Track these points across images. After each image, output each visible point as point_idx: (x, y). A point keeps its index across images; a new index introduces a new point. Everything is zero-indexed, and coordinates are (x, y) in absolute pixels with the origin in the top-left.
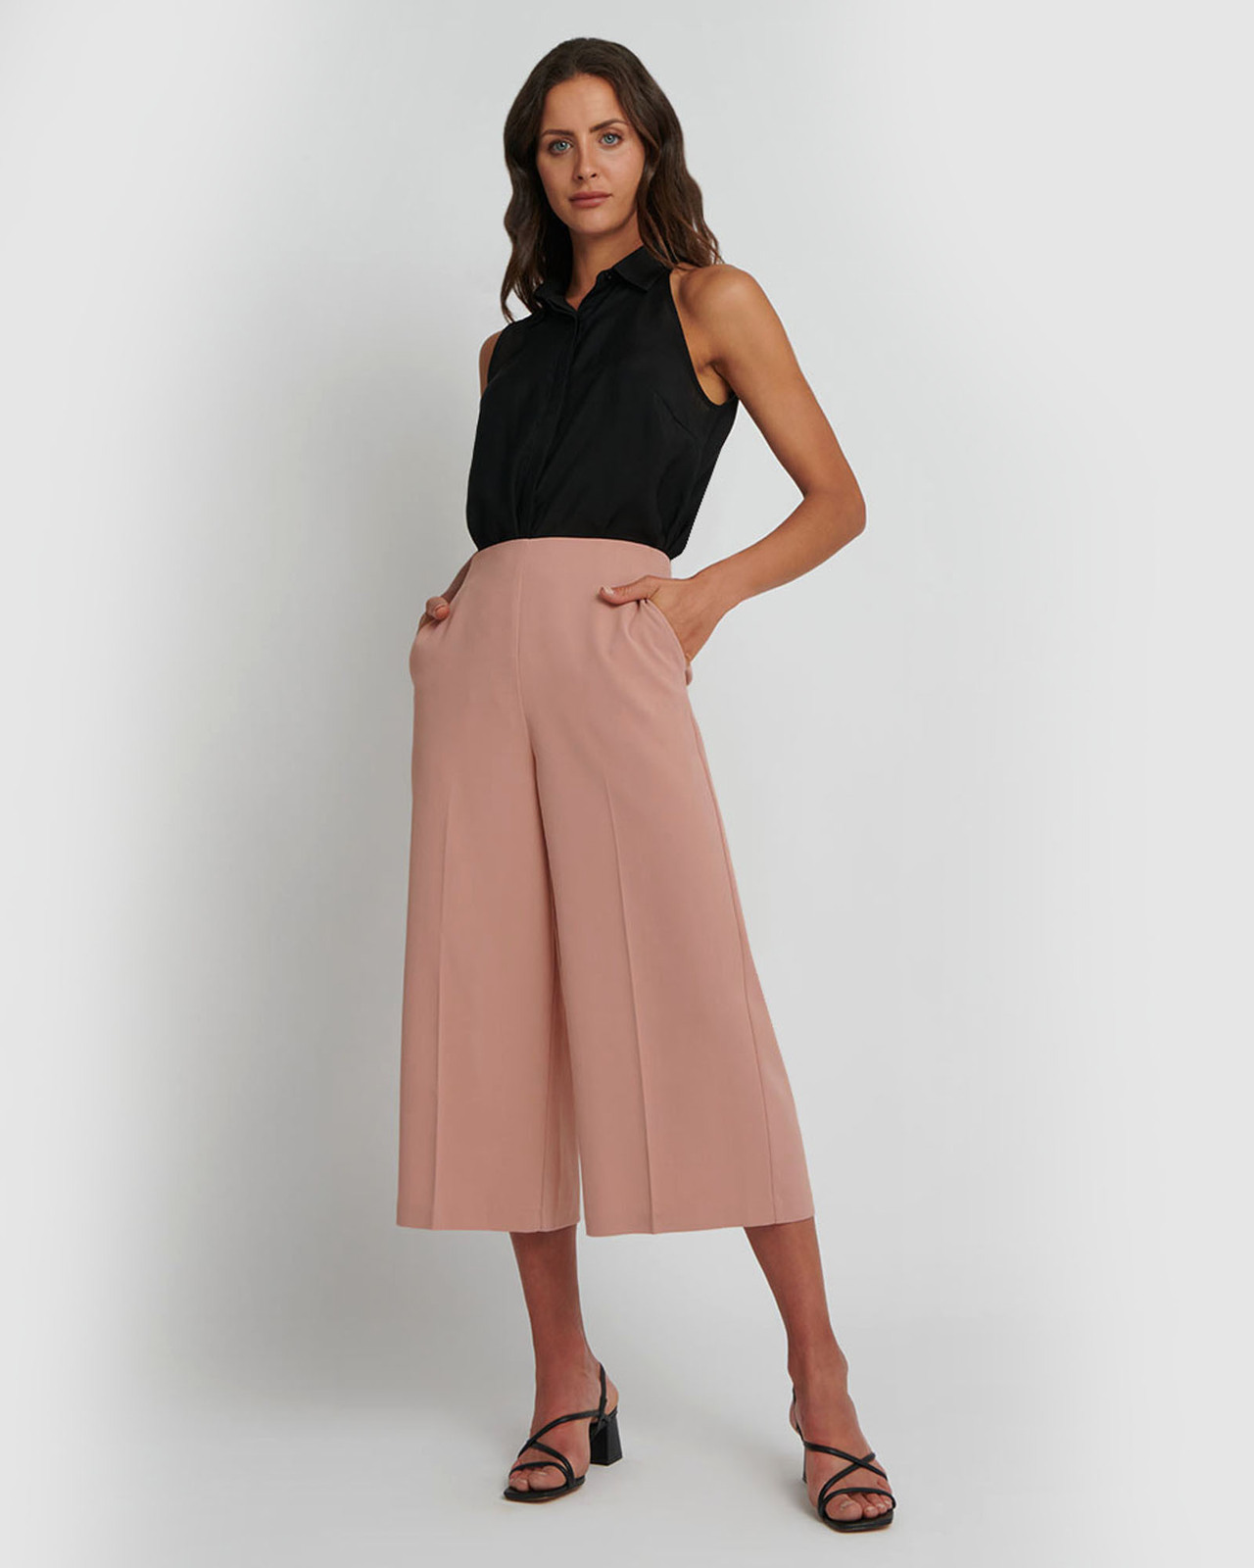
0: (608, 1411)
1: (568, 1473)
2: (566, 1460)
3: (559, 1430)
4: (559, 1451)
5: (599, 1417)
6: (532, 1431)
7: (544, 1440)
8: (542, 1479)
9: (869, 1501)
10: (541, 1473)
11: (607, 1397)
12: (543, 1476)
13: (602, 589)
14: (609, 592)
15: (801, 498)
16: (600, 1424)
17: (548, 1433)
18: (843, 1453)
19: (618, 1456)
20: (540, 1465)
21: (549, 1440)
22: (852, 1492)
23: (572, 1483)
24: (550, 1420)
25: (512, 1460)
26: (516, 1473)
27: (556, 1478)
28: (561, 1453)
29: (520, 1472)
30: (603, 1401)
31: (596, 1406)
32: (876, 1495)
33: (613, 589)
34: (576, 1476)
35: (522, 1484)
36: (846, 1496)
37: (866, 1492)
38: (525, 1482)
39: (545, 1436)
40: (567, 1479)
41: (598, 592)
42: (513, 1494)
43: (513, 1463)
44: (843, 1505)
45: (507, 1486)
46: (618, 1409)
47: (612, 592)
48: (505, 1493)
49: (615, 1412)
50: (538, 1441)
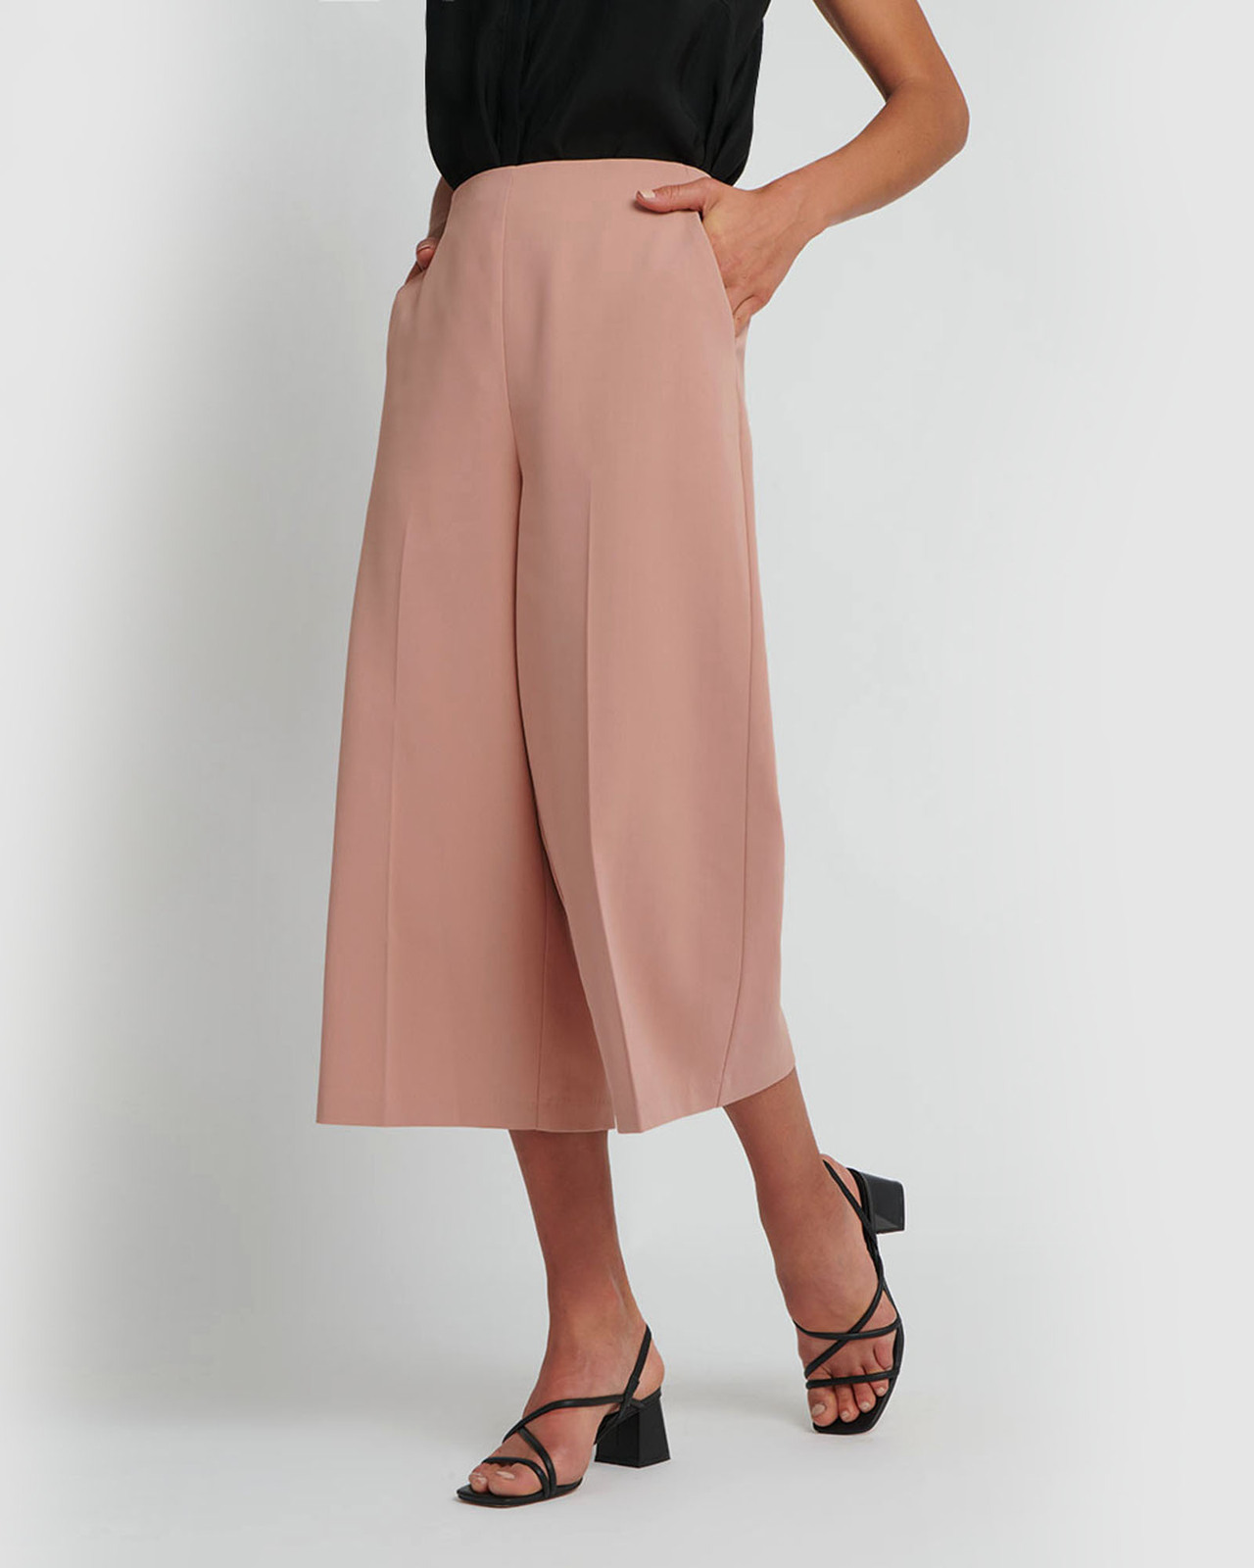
1: (548, 1477)
2: (550, 1458)
3: (554, 1417)
4: (545, 1445)
5: (622, 1403)
7: (535, 1425)
12: (509, 1476)
13: (639, 193)
14: (649, 196)
15: (880, 102)
16: (622, 1414)
17: (544, 1417)
19: (662, 1456)
20: (513, 1462)
27: (526, 1483)
28: (549, 1450)
30: (636, 1379)
31: (619, 1388)
33: (654, 191)
34: (559, 1482)
35: (482, 1482)
38: (487, 1479)
39: (538, 1420)
40: (543, 1484)
41: (634, 197)
42: (466, 1494)
47: (653, 195)
48: (462, 1490)
50: (528, 1425)
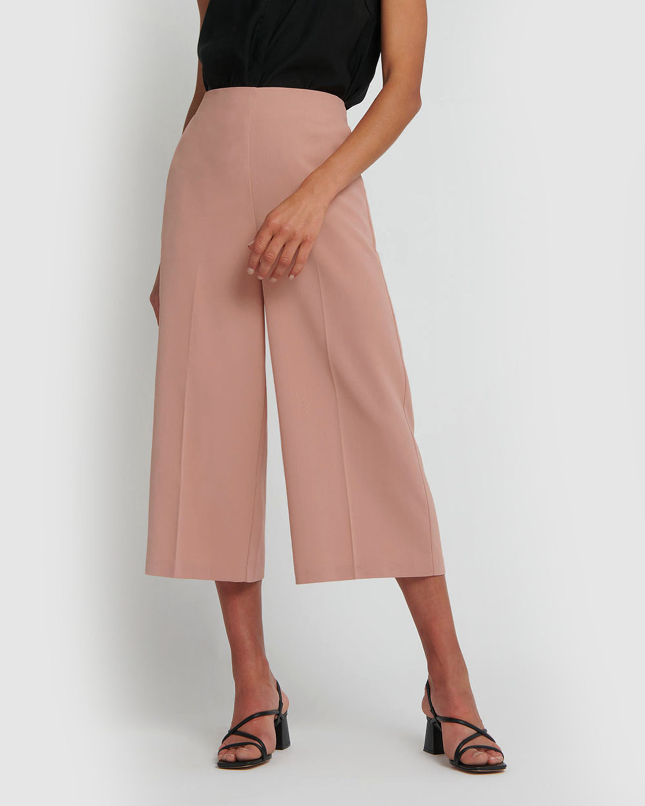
0: (283, 712)
1: (263, 749)
2: (261, 741)
3: (255, 722)
4: (256, 736)
5: (278, 715)
6: (233, 723)
7: (243, 729)
8: (245, 753)
9: (490, 755)
10: (244, 749)
11: (283, 702)
12: (246, 750)
16: (278, 720)
17: (246, 724)
18: (470, 724)
19: (288, 744)
20: (243, 745)
21: (248, 728)
22: (479, 748)
23: (264, 758)
24: (248, 715)
25: (219, 744)
26: (223, 751)
27: (255, 753)
28: (258, 737)
29: (226, 750)
30: (281, 704)
31: (276, 707)
32: (494, 751)
34: (268, 753)
35: (230, 757)
36: (475, 749)
37: (487, 749)
38: (233, 755)
39: (244, 726)
40: (262, 754)
42: (223, 764)
43: (220, 746)
44: (474, 755)
45: (218, 760)
46: (288, 712)
48: (218, 764)
49: (286, 714)
50: (239, 730)
